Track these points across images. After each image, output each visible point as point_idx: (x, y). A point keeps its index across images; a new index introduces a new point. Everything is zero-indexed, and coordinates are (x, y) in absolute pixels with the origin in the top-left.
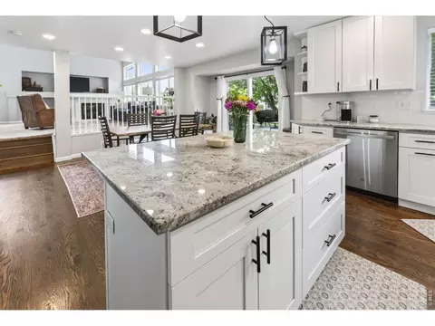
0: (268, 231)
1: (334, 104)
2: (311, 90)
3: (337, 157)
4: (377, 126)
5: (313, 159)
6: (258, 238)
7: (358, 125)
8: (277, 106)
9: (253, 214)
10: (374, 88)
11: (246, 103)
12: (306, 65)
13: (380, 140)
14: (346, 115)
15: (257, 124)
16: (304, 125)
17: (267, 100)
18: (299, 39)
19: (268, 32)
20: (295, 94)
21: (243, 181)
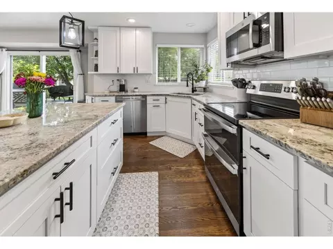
0: (71, 184)
1: (116, 81)
2: (101, 70)
3: (118, 115)
4: (137, 94)
5: (105, 119)
6: (62, 194)
7: (129, 94)
8: (72, 82)
9: (56, 175)
10: (136, 72)
11: (44, 79)
12: (97, 52)
13: (139, 101)
14: (122, 88)
15: (51, 99)
16: (96, 96)
17: (61, 77)
18: (92, 32)
19: (67, 20)
20: (89, 73)
21: (46, 149)
